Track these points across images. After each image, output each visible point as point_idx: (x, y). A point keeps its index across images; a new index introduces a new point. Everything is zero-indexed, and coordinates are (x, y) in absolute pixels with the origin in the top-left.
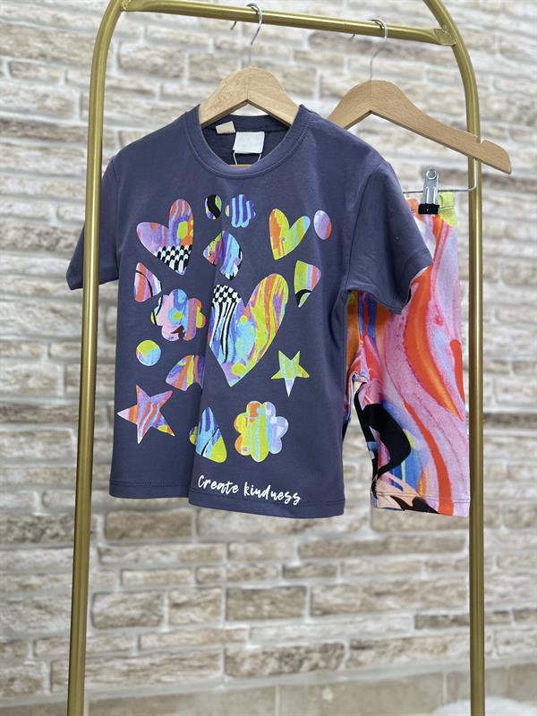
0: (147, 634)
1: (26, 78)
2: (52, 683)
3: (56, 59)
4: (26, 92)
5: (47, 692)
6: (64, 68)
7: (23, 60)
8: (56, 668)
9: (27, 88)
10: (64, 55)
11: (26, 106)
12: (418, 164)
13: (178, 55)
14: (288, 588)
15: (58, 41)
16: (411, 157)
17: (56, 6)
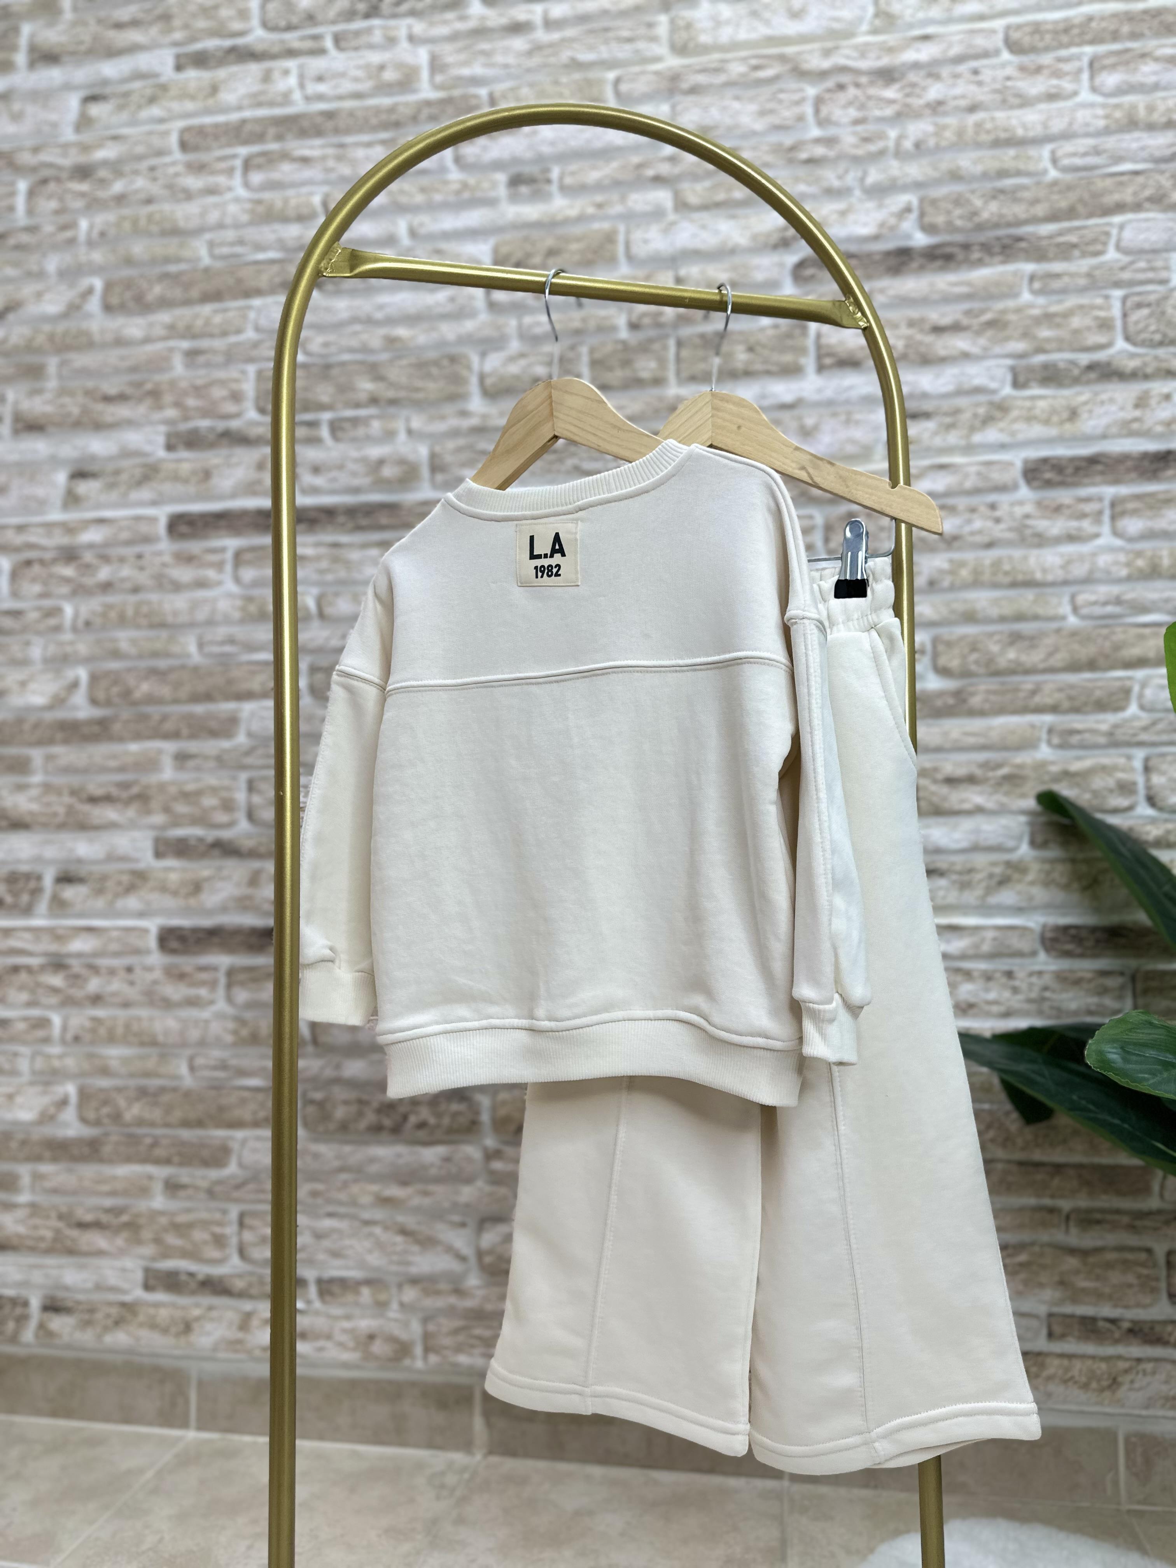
1: (354, 440)
2: (427, 1350)
3: (393, 402)
4: (356, 461)
5: (419, 1364)
6: (405, 412)
7: (349, 413)
8: (431, 1327)
9: (354, 454)
10: (402, 394)
11: (356, 482)
12: (1017, 458)
13: (571, 355)
15: (394, 374)
16: (1003, 447)
17: (390, 321)
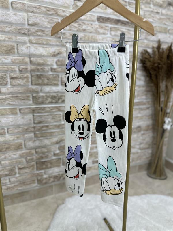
0: (12, 178)
14: (55, 159)
